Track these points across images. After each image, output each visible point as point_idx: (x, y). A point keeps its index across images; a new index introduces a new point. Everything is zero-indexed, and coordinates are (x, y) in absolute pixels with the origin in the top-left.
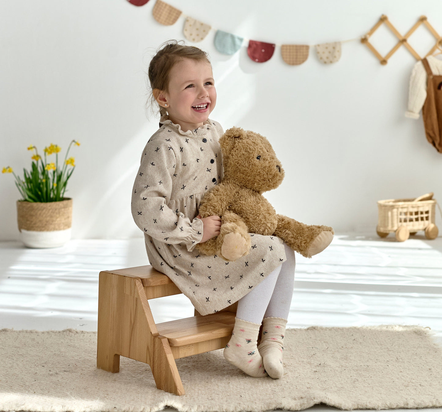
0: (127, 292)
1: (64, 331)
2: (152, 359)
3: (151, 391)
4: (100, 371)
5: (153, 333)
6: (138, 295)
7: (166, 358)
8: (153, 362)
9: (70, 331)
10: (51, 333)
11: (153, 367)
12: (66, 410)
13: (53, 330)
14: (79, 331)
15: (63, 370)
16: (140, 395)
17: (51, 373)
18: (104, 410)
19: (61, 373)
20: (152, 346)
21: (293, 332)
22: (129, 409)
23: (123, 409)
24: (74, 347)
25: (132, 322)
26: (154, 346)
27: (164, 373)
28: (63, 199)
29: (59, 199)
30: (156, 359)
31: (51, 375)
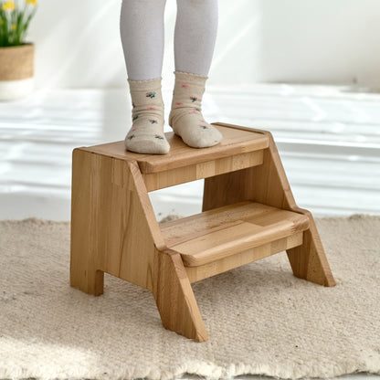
0: (117, 181)
1: (25, 221)
2: (155, 284)
3: (157, 335)
4: (78, 293)
5: (157, 246)
6: (135, 188)
7: (180, 285)
8: (158, 288)
9: (33, 221)
10: (7, 224)
11: (158, 296)
12: (27, 376)
13: (10, 219)
14: (44, 221)
15: (24, 291)
16: (141, 342)
17: (6, 297)
18: (89, 377)
19: (21, 298)
20: (157, 265)
21: (333, 222)
22: (128, 373)
23: (118, 375)
24: (39, 248)
25: (125, 226)
26: (159, 266)
27: (175, 307)
28: (23, 44)
29: (18, 43)
30: (163, 285)
31: (7, 301)
